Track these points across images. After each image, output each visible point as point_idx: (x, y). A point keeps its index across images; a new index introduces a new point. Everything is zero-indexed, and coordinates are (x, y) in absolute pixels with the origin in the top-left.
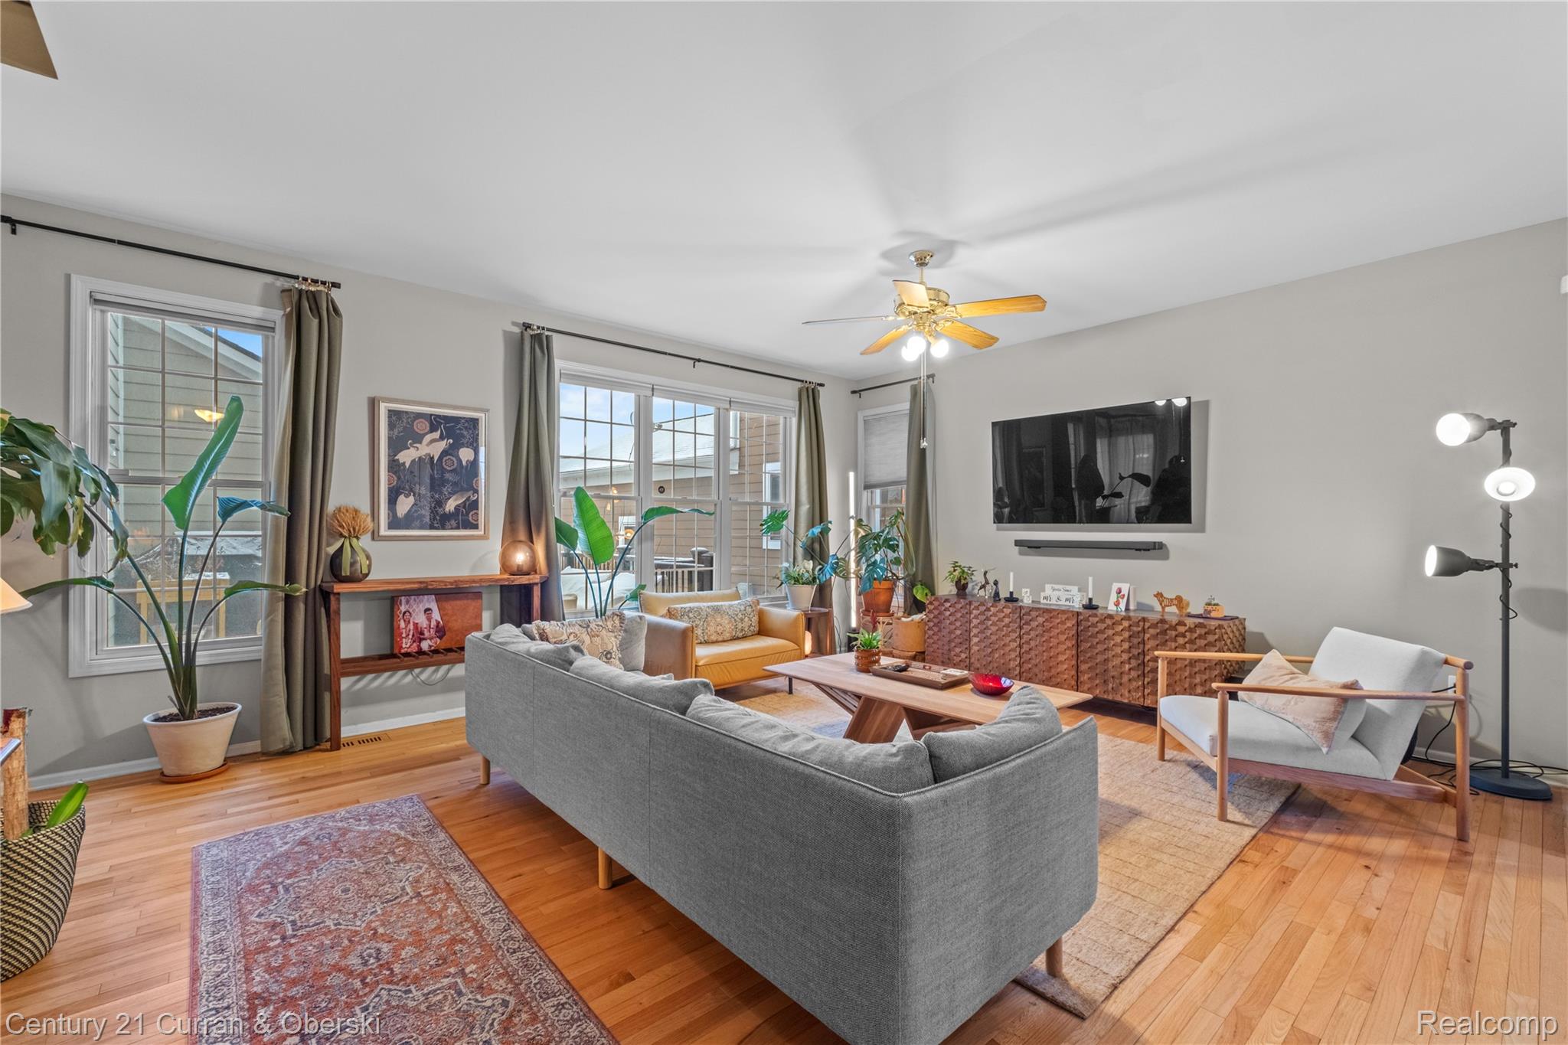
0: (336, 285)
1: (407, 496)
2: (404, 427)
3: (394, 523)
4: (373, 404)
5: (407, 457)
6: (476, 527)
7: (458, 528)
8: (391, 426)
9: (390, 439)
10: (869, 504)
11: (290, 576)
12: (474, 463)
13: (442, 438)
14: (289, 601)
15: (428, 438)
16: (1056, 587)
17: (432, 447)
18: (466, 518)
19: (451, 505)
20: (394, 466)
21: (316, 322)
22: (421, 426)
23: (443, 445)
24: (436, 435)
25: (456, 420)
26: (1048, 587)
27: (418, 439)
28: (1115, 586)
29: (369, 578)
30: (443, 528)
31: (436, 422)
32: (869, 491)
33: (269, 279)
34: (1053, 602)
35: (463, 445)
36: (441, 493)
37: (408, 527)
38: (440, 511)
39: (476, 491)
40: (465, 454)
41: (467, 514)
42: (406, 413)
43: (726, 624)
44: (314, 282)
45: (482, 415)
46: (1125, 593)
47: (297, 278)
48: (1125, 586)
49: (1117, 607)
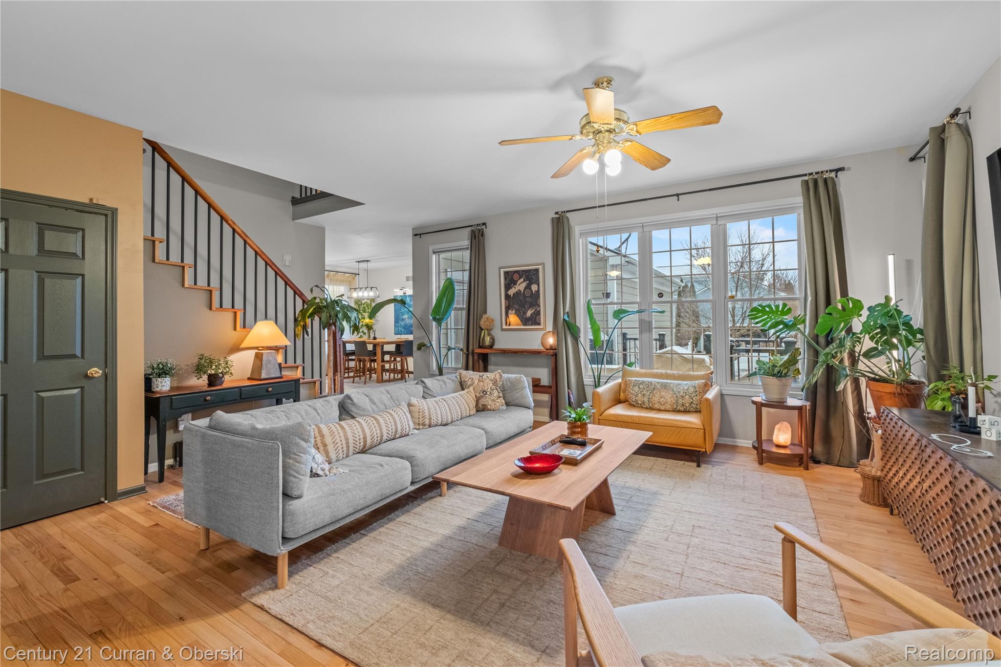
0: (485, 224)
2: (510, 279)
5: (511, 292)
6: (539, 324)
7: (532, 325)
8: (505, 279)
12: (538, 292)
13: (524, 281)
17: (521, 286)
18: (534, 320)
20: (507, 297)
21: (475, 241)
22: (516, 277)
23: (524, 284)
24: (522, 280)
25: (529, 271)
27: (515, 283)
35: (533, 283)
36: (525, 308)
38: (525, 316)
39: (539, 306)
40: (534, 288)
41: (536, 317)
42: (510, 272)
43: (668, 398)
44: (477, 225)
45: (540, 266)
47: (472, 226)
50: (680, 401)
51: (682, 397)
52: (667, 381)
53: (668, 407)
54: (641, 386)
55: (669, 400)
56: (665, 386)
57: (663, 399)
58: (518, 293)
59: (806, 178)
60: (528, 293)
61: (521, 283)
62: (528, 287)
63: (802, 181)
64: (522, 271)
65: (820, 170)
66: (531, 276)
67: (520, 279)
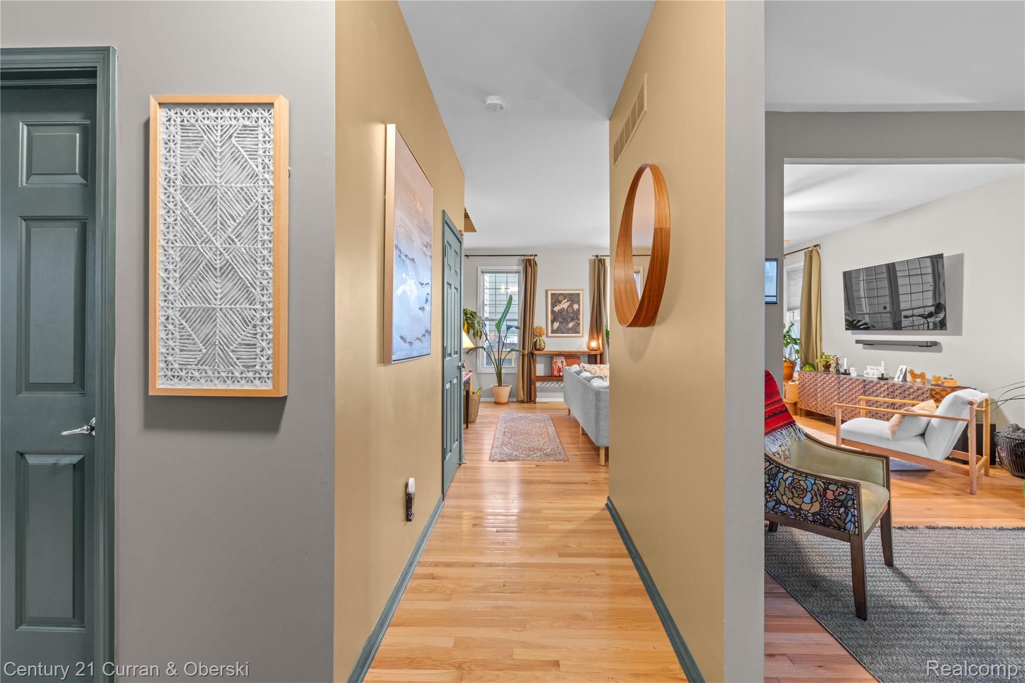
0: (536, 255)
1: (557, 322)
2: (556, 299)
3: (553, 332)
4: (547, 292)
5: (556, 309)
6: (579, 333)
7: (573, 333)
8: (552, 299)
9: (552, 303)
10: (792, 319)
11: (524, 349)
12: (578, 310)
13: (568, 302)
14: (523, 355)
15: (563, 302)
16: (873, 367)
17: (565, 305)
18: (575, 330)
19: (571, 325)
20: (553, 312)
21: (530, 269)
22: (561, 298)
23: (568, 304)
24: (566, 300)
25: (572, 294)
26: (868, 367)
27: (560, 302)
28: (901, 367)
29: (544, 350)
30: (568, 333)
31: (565, 296)
32: (792, 311)
33: (519, 257)
34: (871, 376)
35: (575, 303)
36: (567, 321)
37: (557, 333)
38: (567, 327)
39: (579, 320)
40: (576, 307)
41: (576, 328)
42: (556, 294)
44: (530, 255)
45: (581, 292)
46: (904, 371)
47: (525, 255)
48: (904, 368)
49: (898, 380)
58: (562, 310)
60: (570, 310)
61: (565, 302)
62: (571, 306)
64: (567, 294)
66: (574, 298)
67: (564, 300)
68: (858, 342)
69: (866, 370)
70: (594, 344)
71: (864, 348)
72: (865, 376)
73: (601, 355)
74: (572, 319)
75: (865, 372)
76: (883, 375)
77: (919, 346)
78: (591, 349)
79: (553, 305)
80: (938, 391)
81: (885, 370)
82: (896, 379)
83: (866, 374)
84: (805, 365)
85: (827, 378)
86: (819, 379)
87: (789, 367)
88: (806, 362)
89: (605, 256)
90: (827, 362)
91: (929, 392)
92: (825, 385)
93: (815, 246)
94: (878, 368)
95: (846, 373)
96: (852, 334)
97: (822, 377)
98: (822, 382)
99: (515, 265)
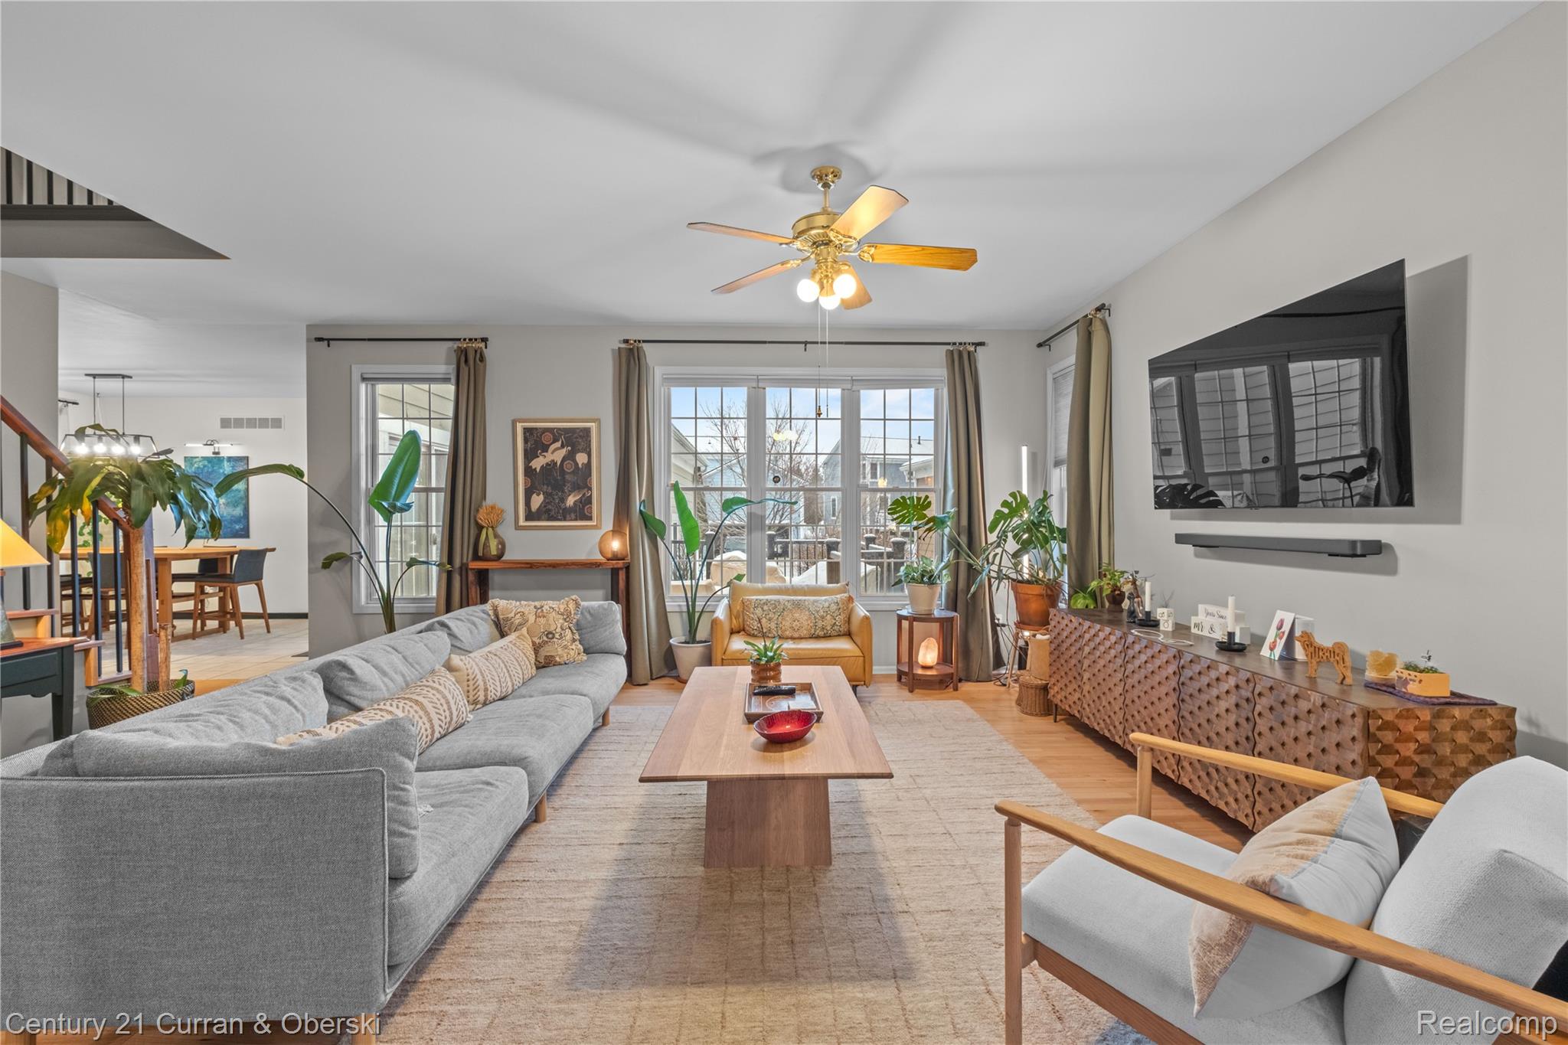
0: (484, 340)
1: (538, 495)
2: (535, 441)
3: (530, 516)
4: (514, 423)
5: (537, 464)
6: (590, 518)
7: (576, 520)
8: (526, 441)
9: (526, 452)
11: (451, 556)
12: (588, 465)
13: (563, 446)
14: (449, 574)
15: (553, 447)
16: (1212, 609)
17: (556, 454)
18: (582, 511)
19: (571, 501)
20: (529, 471)
21: (466, 369)
22: (547, 438)
23: (563, 452)
24: (558, 444)
25: (572, 431)
26: (1201, 608)
27: (545, 449)
28: (1280, 615)
29: (504, 558)
30: (565, 519)
31: (556, 434)
34: (1204, 636)
35: (579, 451)
36: (563, 492)
37: (539, 519)
38: (563, 506)
39: (590, 489)
40: (581, 458)
41: (584, 507)
42: (536, 429)
43: (804, 620)
44: (470, 340)
45: (593, 424)
46: (1286, 628)
47: (460, 340)
48: (1288, 618)
49: (1271, 651)
50: (820, 624)
51: (823, 617)
52: (799, 598)
53: (804, 633)
54: (765, 608)
55: (805, 623)
56: (798, 605)
57: (796, 623)
58: (549, 468)
59: (950, 348)
60: (569, 467)
61: (557, 449)
62: (570, 456)
63: (948, 350)
64: (559, 429)
65: (963, 342)
66: (577, 440)
67: (554, 442)
68: (1181, 539)
69: (1197, 615)
70: (616, 545)
71: (1197, 555)
72: (1194, 631)
73: (628, 568)
74: (576, 487)
75: (1194, 620)
76: (1231, 635)
77: (1330, 555)
78: (610, 556)
79: (530, 455)
80: (1389, 717)
81: (1238, 618)
82: (1265, 652)
83: (1196, 625)
84: (1076, 592)
85: (1102, 635)
86: (1087, 636)
87: (1041, 595)
88: (1079, 585)
89: (644, 341)
90: (1115, 588)
91: (1359, 720)
92: (1098, 653)
93: (1098, 309)
94: (1223, 612)
95: (1150, 623)
96: (1173, 518)
97: (1092, 632)
98: (1092, 644)
99: (440, 359)
